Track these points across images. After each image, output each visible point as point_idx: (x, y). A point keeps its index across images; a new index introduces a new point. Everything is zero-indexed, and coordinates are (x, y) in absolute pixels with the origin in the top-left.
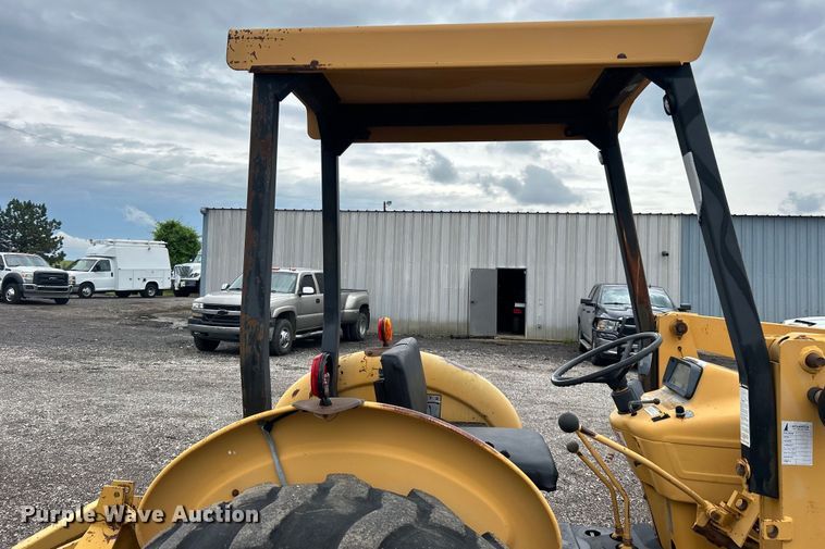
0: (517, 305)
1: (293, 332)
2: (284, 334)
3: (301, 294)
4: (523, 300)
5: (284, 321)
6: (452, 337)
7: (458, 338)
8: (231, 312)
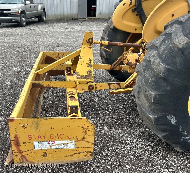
0: (93, 6)
1: (26, 19)
2: (23, 19)
3: (26, 4)
4: (95, 4)
5: (23, 14)
6: (72, 19)
7: (75, 19)
8: (5, 12)
